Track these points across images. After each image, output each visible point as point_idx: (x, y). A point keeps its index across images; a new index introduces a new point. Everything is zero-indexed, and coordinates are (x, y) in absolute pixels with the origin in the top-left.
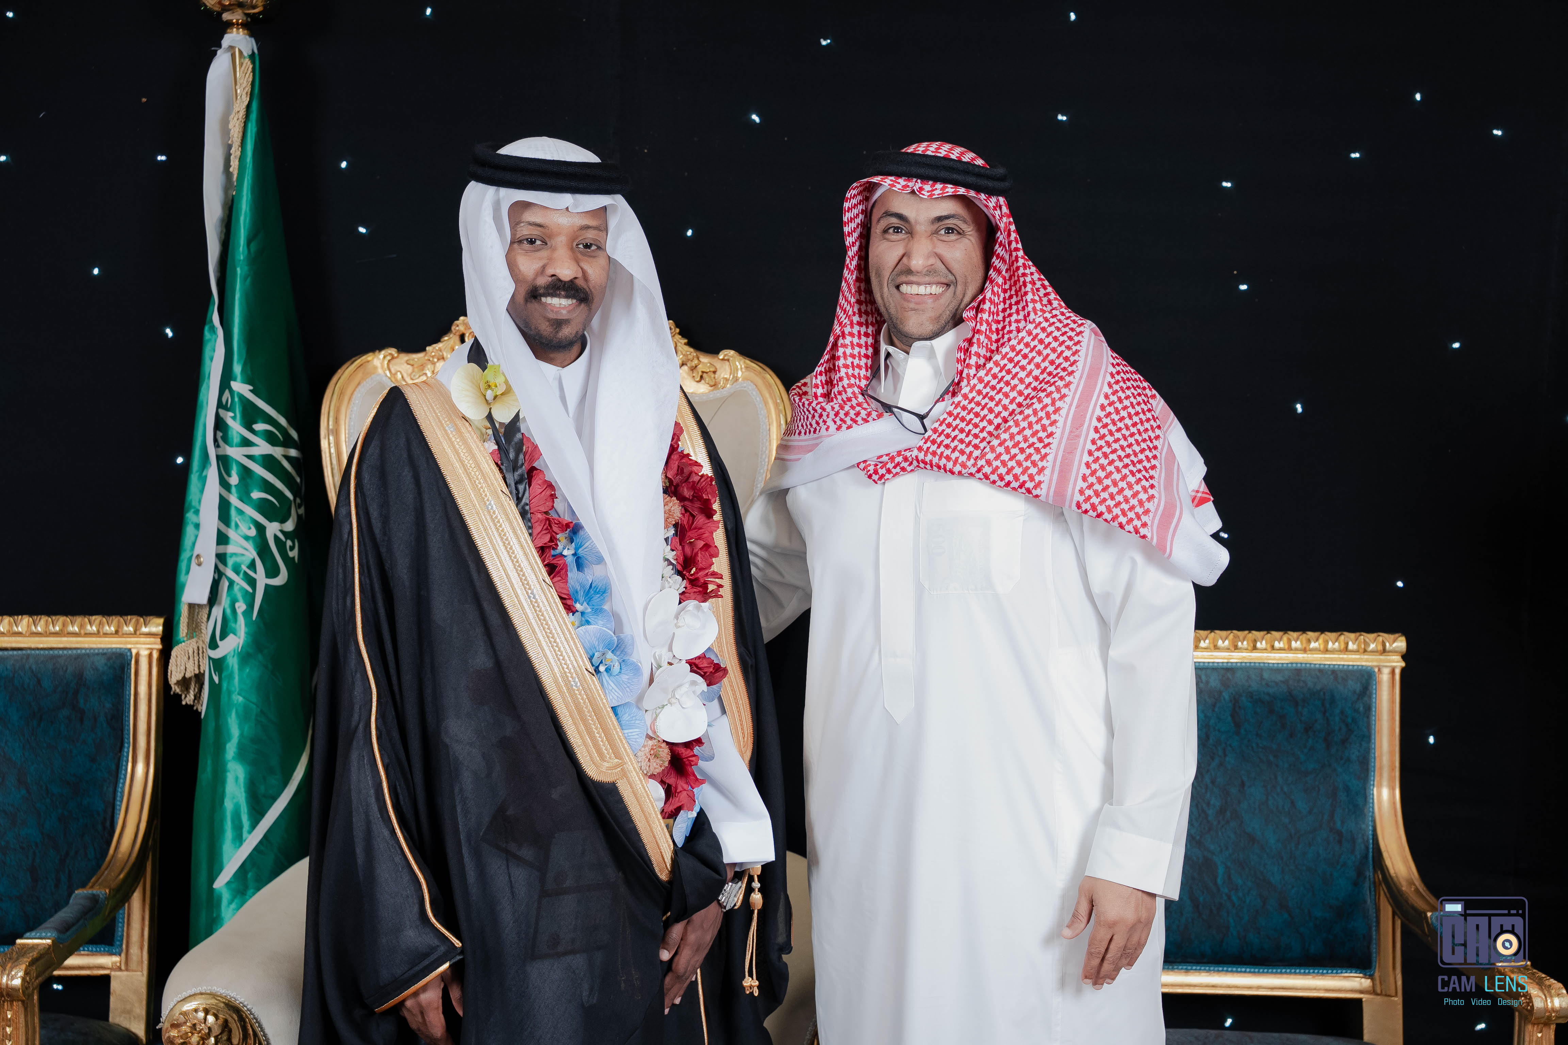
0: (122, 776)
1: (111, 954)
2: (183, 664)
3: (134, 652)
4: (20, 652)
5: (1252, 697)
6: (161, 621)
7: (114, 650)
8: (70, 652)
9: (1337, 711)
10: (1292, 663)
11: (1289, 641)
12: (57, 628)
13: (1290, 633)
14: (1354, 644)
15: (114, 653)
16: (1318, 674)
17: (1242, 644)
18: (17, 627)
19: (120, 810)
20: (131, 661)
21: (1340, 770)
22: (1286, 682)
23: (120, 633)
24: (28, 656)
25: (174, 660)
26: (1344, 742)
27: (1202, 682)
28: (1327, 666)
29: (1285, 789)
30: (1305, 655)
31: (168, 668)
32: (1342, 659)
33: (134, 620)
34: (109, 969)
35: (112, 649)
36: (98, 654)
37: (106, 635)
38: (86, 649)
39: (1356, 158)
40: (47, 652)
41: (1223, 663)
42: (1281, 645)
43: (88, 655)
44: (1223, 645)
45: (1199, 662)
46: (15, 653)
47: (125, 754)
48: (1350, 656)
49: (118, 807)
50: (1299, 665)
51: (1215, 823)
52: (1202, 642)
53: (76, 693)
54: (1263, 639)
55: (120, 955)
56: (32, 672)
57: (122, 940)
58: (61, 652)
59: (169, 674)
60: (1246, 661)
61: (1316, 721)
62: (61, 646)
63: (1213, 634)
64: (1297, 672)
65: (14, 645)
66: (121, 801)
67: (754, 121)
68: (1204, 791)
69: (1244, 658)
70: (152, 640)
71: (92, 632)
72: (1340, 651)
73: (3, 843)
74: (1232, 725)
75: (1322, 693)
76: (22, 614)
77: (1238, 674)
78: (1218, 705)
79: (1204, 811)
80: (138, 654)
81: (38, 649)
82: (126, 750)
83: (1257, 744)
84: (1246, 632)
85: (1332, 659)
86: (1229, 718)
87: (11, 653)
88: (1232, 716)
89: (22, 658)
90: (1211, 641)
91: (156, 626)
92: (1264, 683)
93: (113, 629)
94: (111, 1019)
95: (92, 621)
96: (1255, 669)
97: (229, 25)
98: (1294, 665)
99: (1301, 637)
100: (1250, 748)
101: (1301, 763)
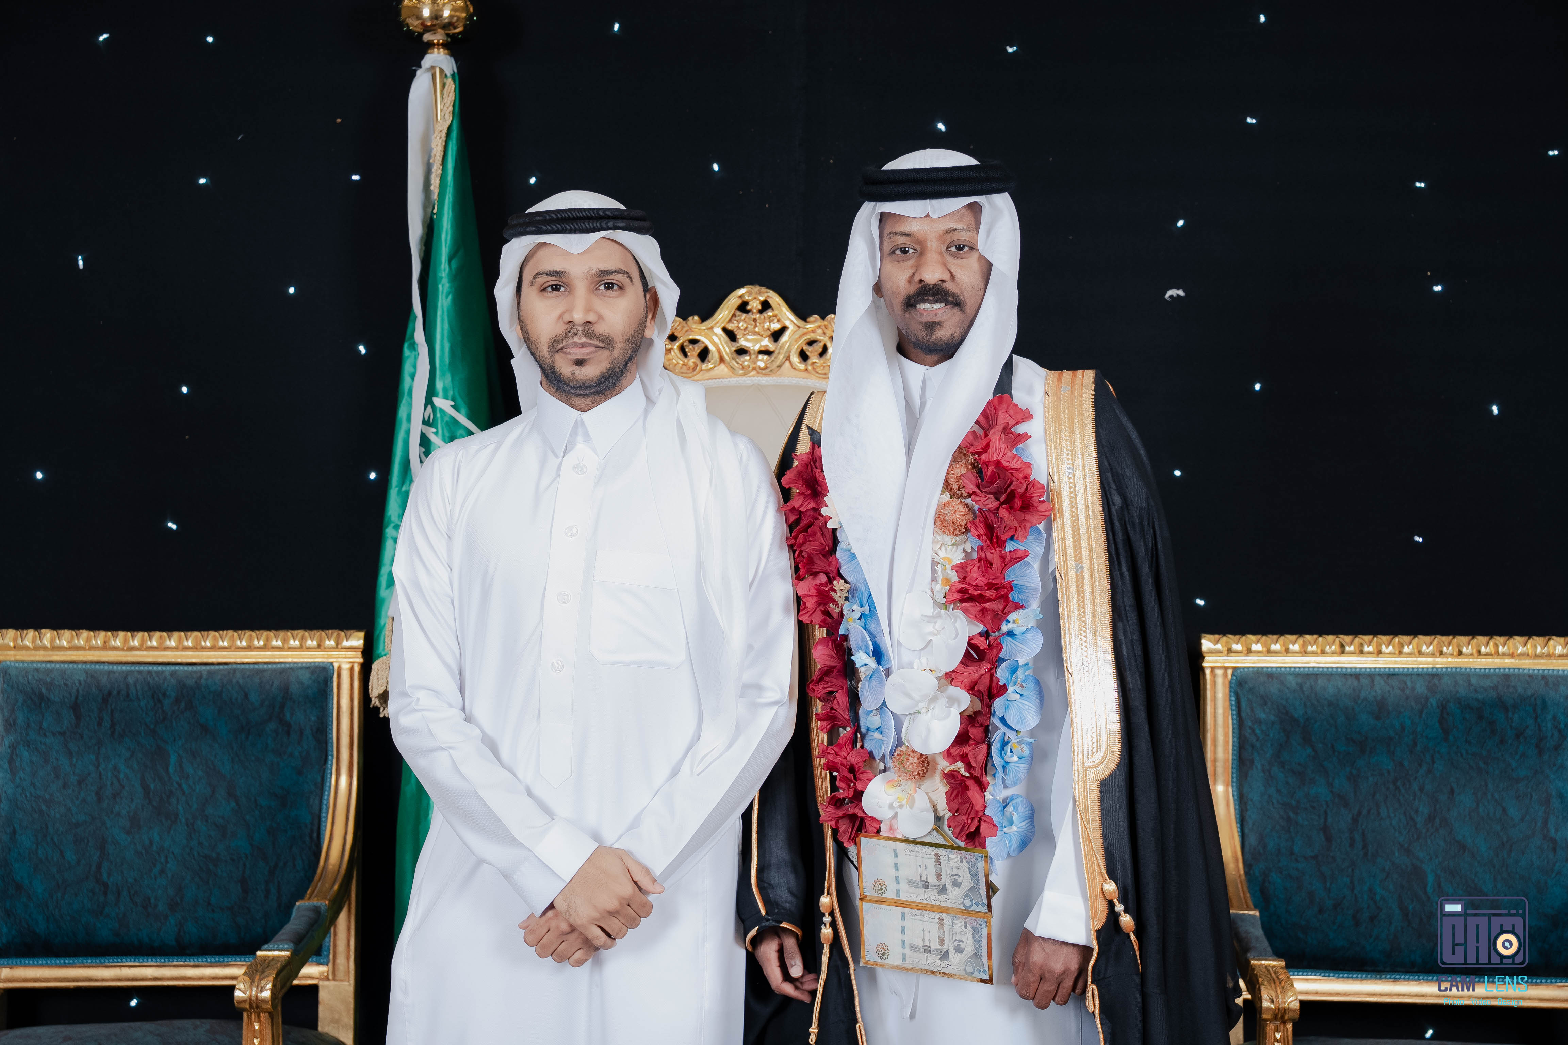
0: (327, 789)
1: (319, 964)
2: (384, 677)
3: (336, 665)
4: (226, 667)
5: (1460, 703)
6: (362, 634)
7: (317, 664)
8: (274, 666)
9: (1549, 717)
10: (1500, 669)
11: (1496, 646)
12: (262, 643)
13: (1495, 637)
14: (1563, 648)
15: (317, 667)
16: (1528, 679)
17: (1448, 649)
18: (223, 642)
19: (326, 821)
20: (333, 675)
21: (1552, 777)
22: (1495, 688)
23: (322, 648)
24: (235, 671)
25: (375, 674)
26: (1557, 748)
27: (1407, 688)
28: (1536, 672)
29: (1496, 796)
30: (1513, 660)
31: (368, 682)
32: (1552, 664)
33: (335, 634)
34: (316, 978)
35: (315, 662)
36: (302, 668)
37: (309, 649)
38: (289, 663)
39: (1554, 156)
40: (252, 667)
41: (1428, 668)
42: (1488, 650)
43: (292, 669)
44: (1428, 651)
45: (1403, 668)
46: (221, 667)
47: (329, 766)
48: (1560, 661)
49: (324, 819)
50: (1507, 670)
51: (1424, 831)
52: (1406, 647)
53: (282, 706)
54: (1469, 644)
55: (327, 965)
56: (240, 686)
57: (329, 950)
58: (265, 666)
59: (370, 687)
60: (1451, 666)
61: (1527, 727)
62: (267, 660)
63: (1416, 639)
64: (1507, 677)
65: (220, 660)
66: (327, 813)
67: (940, 130)
68: (1412, 798)
69: (1450, 662)
70: (354, 653)
71: (296, 646)
72: (1549, 656)
73: (214, 855)
74: (1441, 731)
75: (1533, 699)
76: (227, 629)
77: (1445, 680)
78: (1425, 711)
79: (1412, 819)
80: (339, 668)
81: (243, 663)
82: (330, 762)
83: (1467, 751)
84: (1451, 637)
85: (1540, 664)
86: (1437, 724)
87: (217, 667)
88: (1440, 723)
89: (229, 673)
90: (1415, 647)
91: (357, 640)
92: (1472, 688)
93: (315, 643)
94: (320, 1029)
95: (295, 635)
96: (1462, 674)
97: (430, 45)
98: (1502, 670)
99: (1508, 642)
100: (1459, 754)
101: (1512, 770)
